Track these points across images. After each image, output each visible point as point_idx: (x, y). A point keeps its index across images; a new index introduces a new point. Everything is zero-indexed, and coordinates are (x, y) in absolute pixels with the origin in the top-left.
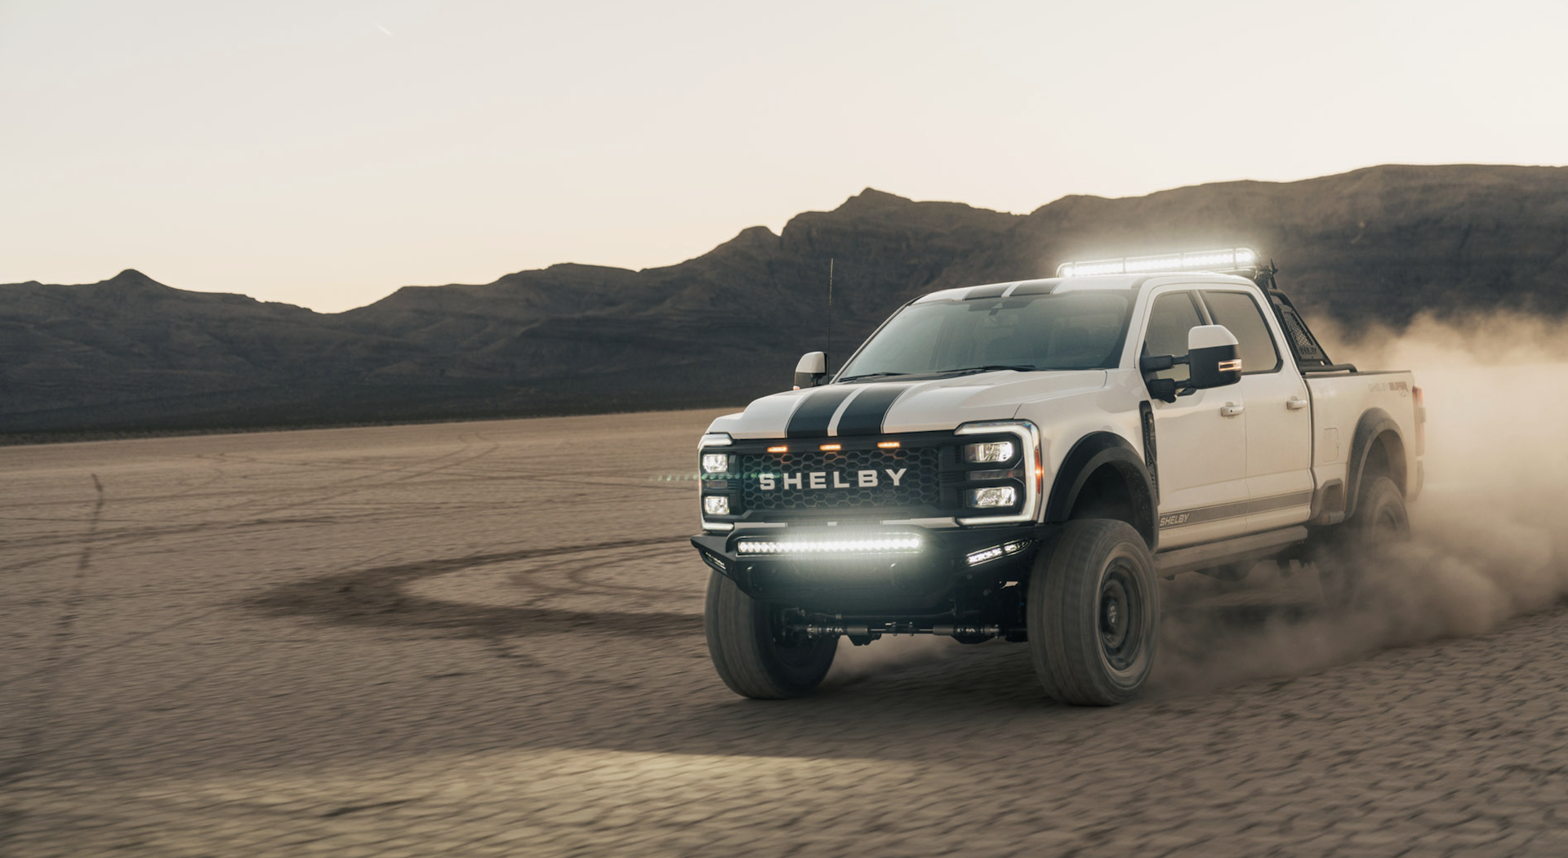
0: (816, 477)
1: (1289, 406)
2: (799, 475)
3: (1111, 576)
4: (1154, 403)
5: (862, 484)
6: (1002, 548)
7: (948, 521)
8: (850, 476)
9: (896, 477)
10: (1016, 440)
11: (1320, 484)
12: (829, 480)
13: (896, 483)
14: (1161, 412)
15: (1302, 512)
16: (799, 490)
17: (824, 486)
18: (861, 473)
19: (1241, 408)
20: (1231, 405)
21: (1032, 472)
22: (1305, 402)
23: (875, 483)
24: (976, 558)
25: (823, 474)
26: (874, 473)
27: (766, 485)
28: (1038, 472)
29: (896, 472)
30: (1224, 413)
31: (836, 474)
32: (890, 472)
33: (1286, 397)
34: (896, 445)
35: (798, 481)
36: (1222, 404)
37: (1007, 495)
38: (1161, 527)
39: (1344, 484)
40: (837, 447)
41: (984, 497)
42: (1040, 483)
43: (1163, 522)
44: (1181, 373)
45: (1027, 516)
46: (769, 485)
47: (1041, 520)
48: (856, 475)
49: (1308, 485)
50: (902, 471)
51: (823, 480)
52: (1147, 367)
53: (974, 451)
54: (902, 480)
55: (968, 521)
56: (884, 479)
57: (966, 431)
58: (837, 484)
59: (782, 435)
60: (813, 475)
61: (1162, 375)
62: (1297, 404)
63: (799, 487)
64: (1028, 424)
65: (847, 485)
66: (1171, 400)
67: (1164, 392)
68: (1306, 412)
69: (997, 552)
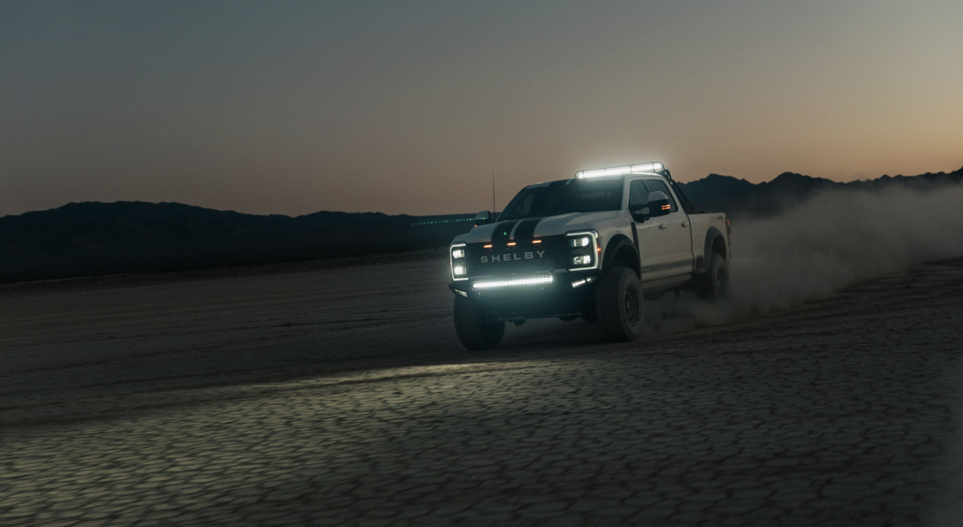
0: (506, 256)
1: (683, 225)
2: (498, 256)
3: (628, 289)
4: (636, 223)
5: (526, 258)
6: (586, 280)
7: (564, 270)
8: (521, 255)
9: (541, 254)
10: (590, 237)
11: (695, 257)
12: (512, 257)
13: (541, 256)
14: (639, 227)
15: (689, 268)
16: (499, 262)
17: (510, 260)
18: (526, 254)
19: (666, 226)
20: (662, 224)
21: (597, 250)
22: (688, 224)
23: (532, 257)
24: (575, 285)
25: (509, 255)
26: (531, 253)
27: (484, 261)
28: (599, 249)
29: (541, 252)
30: (661, 227)
31: (515, 255)
32: (538, 252)
33: (681, 222)
34: (540, 241)
35: (498, 258)
36: (659, 224)
37: (587, 259)
38: (643, 272)
39: (704, 258)
40: (514, 244)
41: (576, 260)
42: (599, 253)
43: (642, 270)
44: (646, 211)
45: (595, 267)
46: (485, 260)
47: (601, 268)
48: (524, 255)
49: (691, 257)
50: (543, 252)
51: (509, 257)
52: (632, 208)
53: (573, 242)
54: (543, 255)
55: (572, 270)
56: (536, 255)
57: (569, 235)
58: (515, 258)
59: (489, 240)
60: (504, 255)
61: (637, 212)
62: (685, 224)
63: (499, 260)
64: (594, 231)
65: (520, 259)
66: (642, 222)
67: (640, 219)
68: (688, 227)
69: (583, 282)
